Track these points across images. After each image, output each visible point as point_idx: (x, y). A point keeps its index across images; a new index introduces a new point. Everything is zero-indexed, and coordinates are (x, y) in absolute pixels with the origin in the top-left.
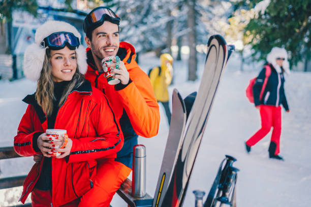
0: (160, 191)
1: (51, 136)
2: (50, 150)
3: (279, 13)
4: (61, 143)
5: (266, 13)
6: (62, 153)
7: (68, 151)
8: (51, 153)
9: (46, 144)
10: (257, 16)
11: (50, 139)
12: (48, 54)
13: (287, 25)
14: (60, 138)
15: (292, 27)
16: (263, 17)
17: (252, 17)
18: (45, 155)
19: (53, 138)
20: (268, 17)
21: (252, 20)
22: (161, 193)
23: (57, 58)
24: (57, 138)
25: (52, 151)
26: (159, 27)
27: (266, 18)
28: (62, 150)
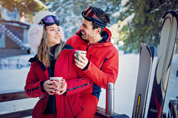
1: (54, 81)
2: (54, 90)
3: (140, 22)
4: (60, 85)
5: (131, 23)
6: (61, 92)
7: (64, 89)
8: (55, 92)
9: (51, 86)
10: (127, 24)
11: (54, 83)
13: (143, 29)
14: (60, 82)
15: (145, 30)
16: (130, 25)
17: (124, 25)
18: (50, 94)
19: (56, 82)
20: (133, 24)
21: (124, 27)
23: (51, 30)
24: (58, 82)
25: (55, 90)
26: (68, 31)
27: (132, 25)
28: (61, 90)
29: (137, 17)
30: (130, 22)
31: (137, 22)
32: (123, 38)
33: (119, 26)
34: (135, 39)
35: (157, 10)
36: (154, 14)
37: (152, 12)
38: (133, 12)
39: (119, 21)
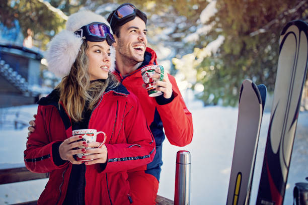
0: (237, 193)
5: (217, 53)
10: (210, 54)
12: (85, 45)
13: (237, 63)
15: (240, 66)
17: (205, 56)
20: (220, 55)
21: (205, 59)
22: (238, 195)
23: (95, 52)
27: (218, 57)
29: (228, 42)
30: (215, 52)
31: (227, 51)
32: (202, 79)
33: (196, 58)
34: (224, 80)
35: (262, 31)
36: (257, 39)
37: (252, 34)
38: (220, 33)
39: (197, 50)
